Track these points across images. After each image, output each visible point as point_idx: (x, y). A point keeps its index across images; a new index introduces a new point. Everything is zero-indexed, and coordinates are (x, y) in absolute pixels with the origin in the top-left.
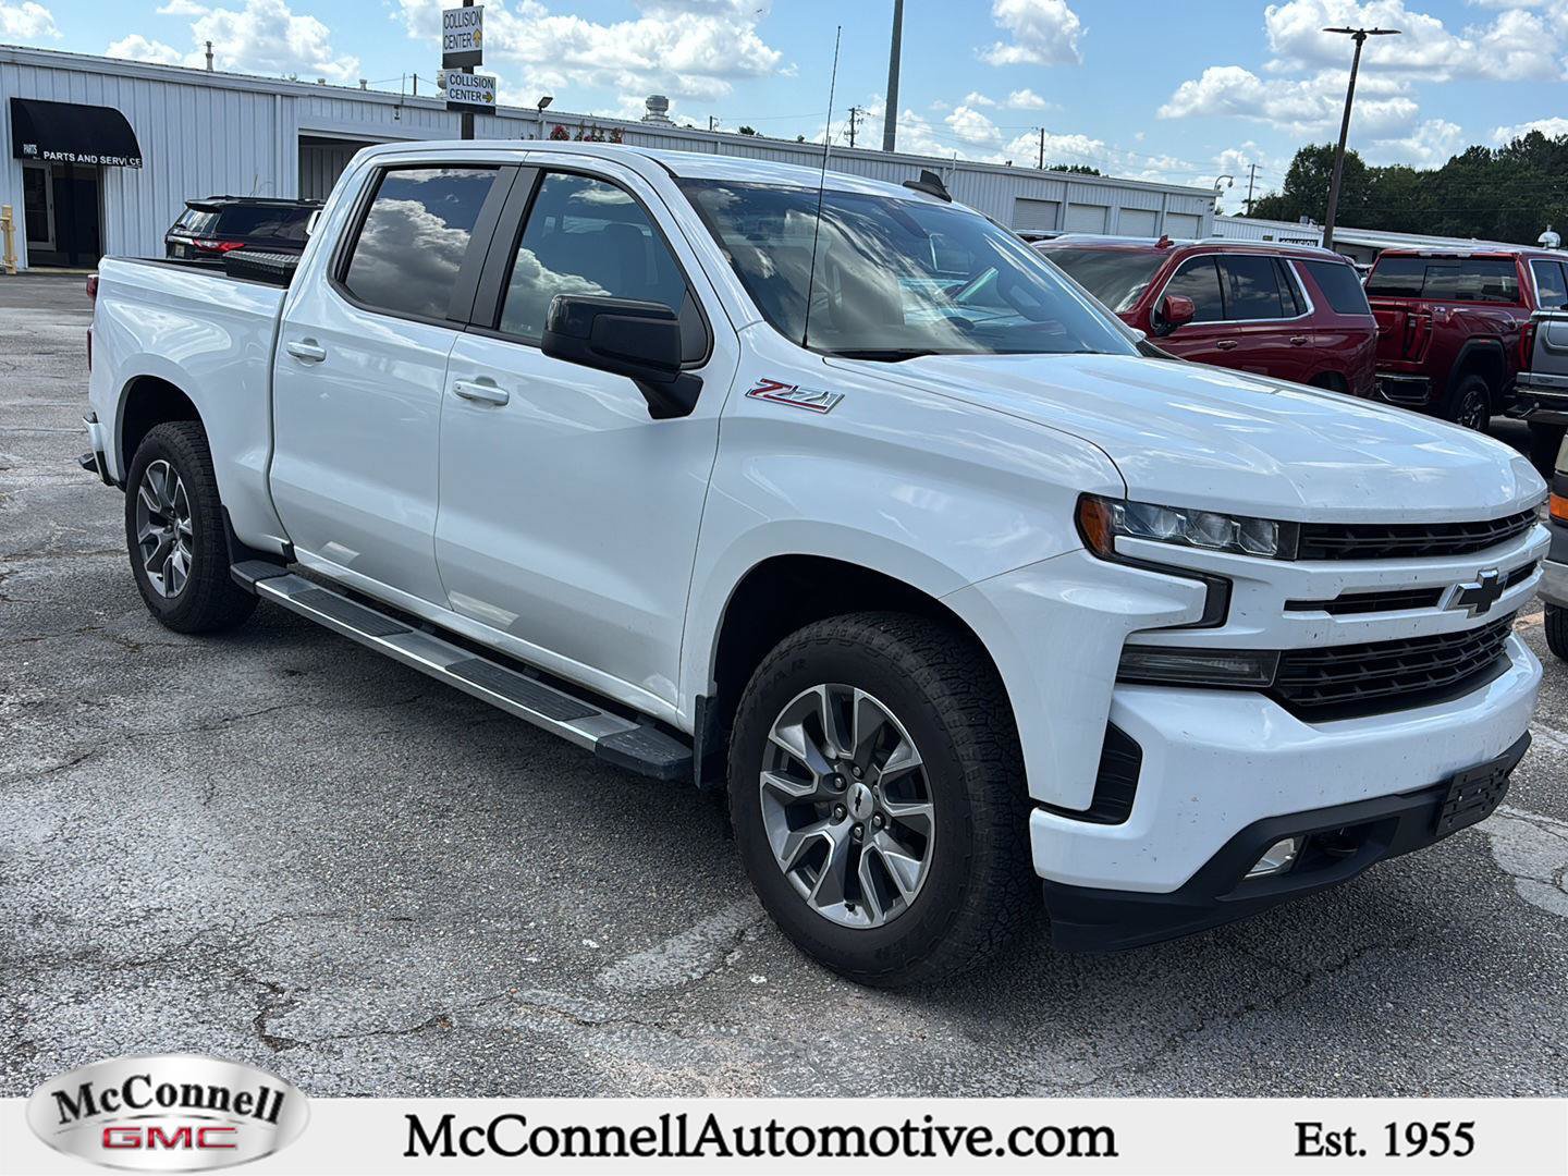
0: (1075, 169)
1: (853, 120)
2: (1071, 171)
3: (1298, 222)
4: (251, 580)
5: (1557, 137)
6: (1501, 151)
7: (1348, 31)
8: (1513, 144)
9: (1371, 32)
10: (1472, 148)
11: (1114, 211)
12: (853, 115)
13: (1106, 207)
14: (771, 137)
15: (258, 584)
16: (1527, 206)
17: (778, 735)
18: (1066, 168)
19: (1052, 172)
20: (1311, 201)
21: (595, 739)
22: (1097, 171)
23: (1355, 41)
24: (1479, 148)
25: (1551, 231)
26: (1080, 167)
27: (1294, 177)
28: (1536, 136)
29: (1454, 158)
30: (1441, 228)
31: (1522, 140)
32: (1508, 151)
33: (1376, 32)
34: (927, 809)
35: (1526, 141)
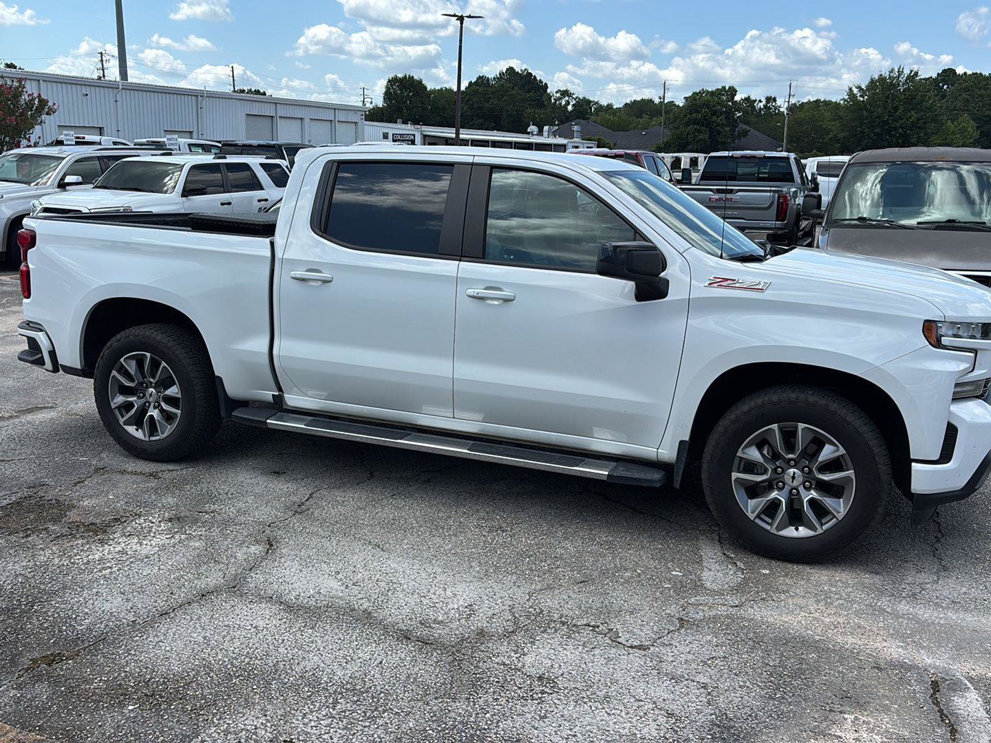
0: (250, 91)
1: (102, 61)
2: (247, 93)
3: (396, 122)
4: (264, 420)
5: (521, 70)
6: (494, 78)
7: (455, 16)
8: (500, 74)
9: (467, 17)
10: (480, 76)
11: (307, 121)
12: (102, 57)
13: (301, 119)
14: (38, 71)
15: (268, 421)
16: (516, 110)
17: (743, 453)
18: (244, 90)
19: (235, 94)
20: (400, 110)
21: (607, 473)
22: (264, 92)
23: (459, 22)
24: (483, 76)
25: (533, 125)
26: (253, 90)
27: (388, 95)
28: (511, 70)
29: (471, 82)
30: (473, 125)
31: (504, 71)
32: (498, 78)
33: (470, 17)
34: (851, 473)
35: (506, 72)
